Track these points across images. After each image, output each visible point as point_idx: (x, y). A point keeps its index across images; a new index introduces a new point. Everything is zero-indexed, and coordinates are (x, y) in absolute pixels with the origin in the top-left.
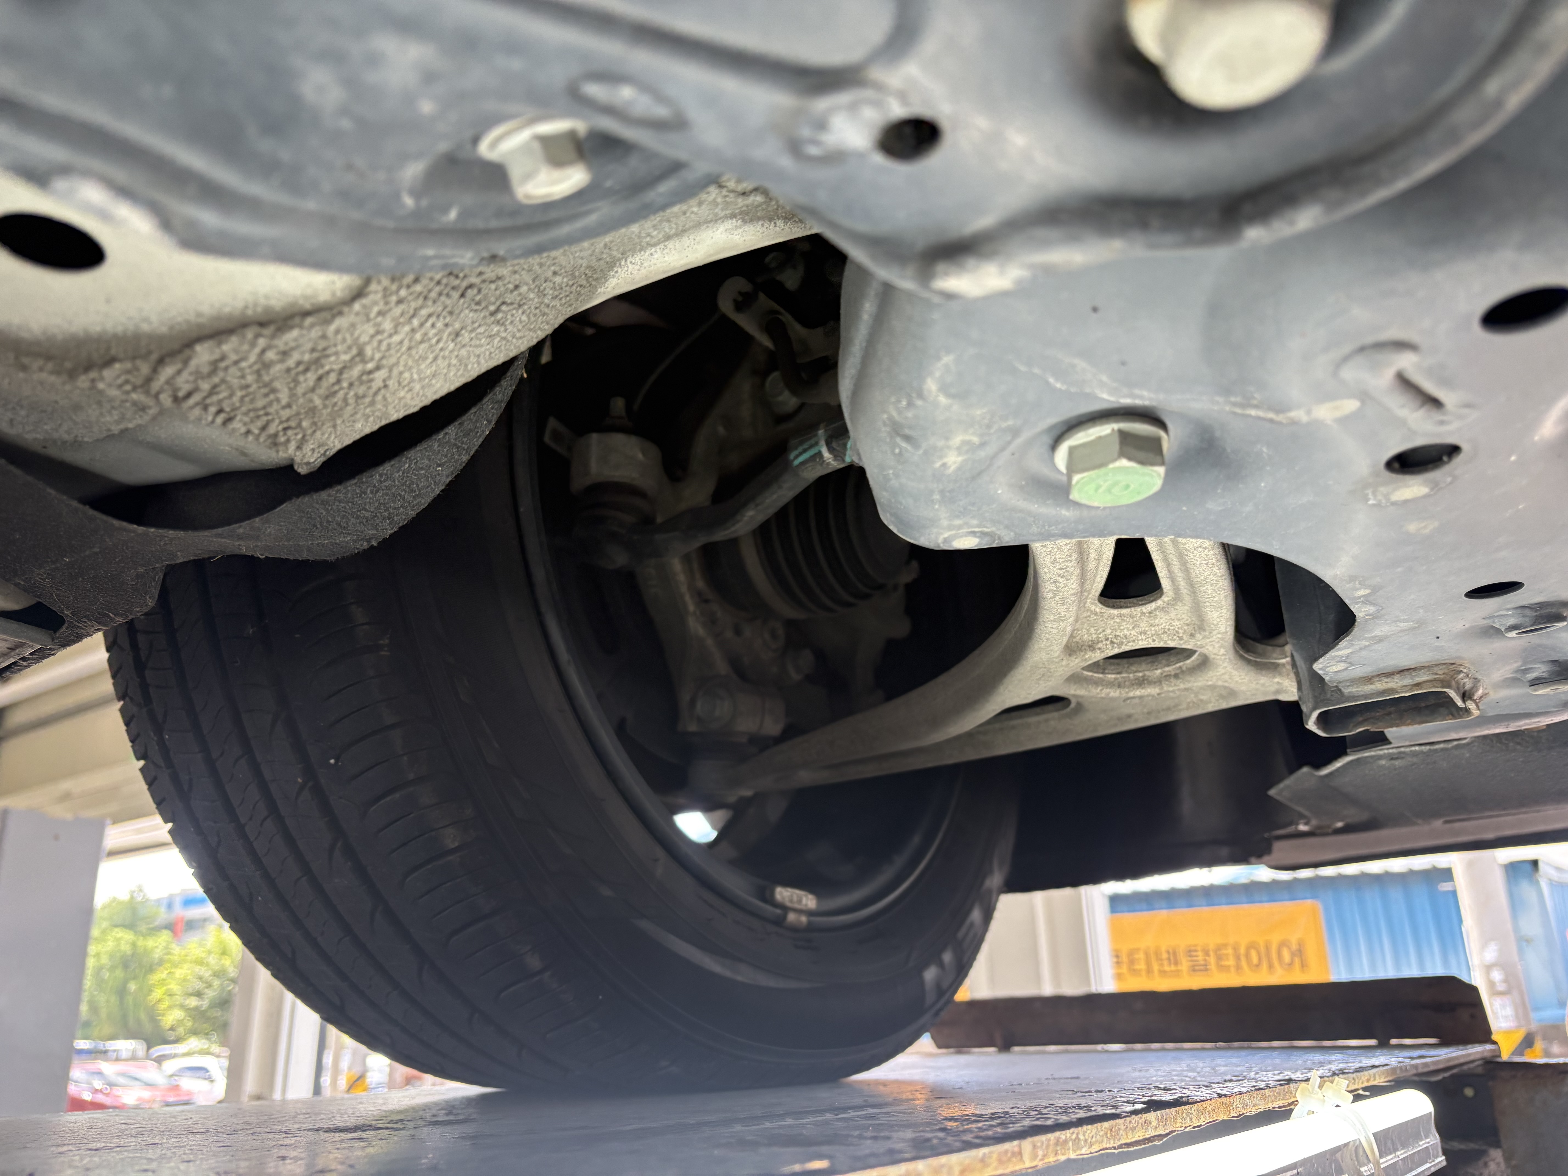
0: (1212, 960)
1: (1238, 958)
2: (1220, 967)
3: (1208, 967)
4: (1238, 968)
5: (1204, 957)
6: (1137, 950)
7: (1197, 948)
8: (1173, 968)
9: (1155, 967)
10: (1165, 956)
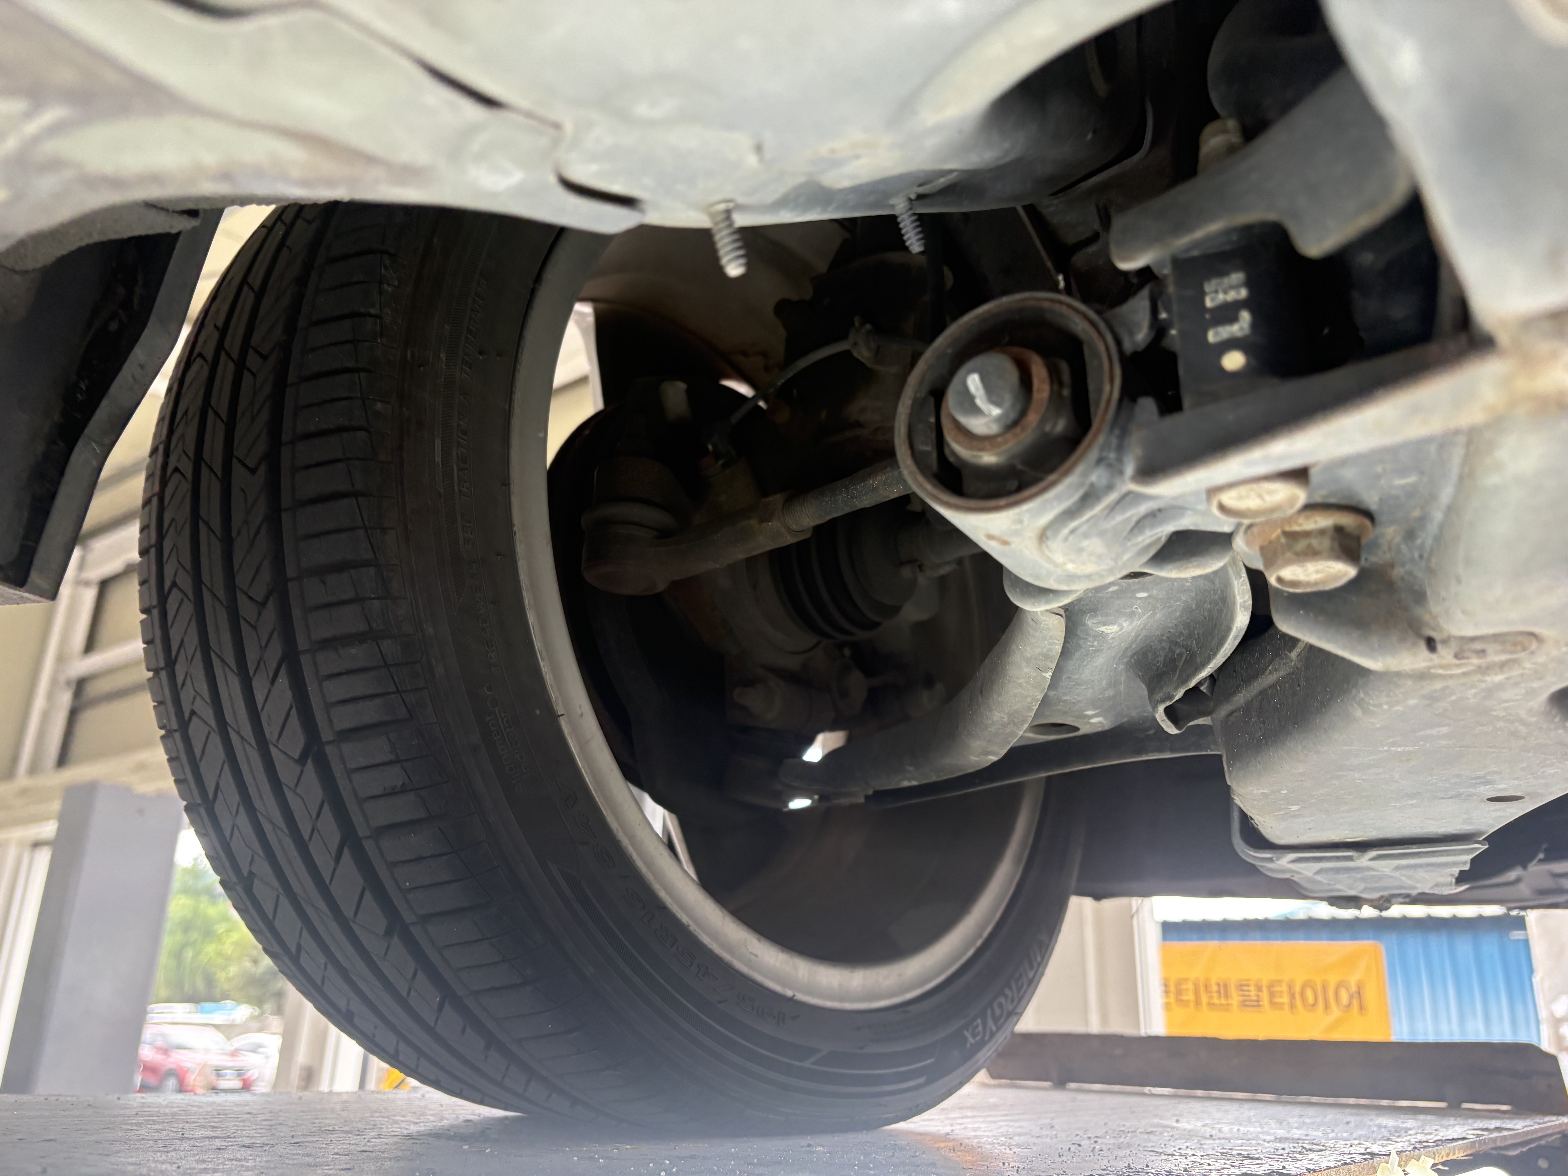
0: (1265, 996)
1: (1292, 996)
2: (1273, 1004)
3: (1260, 1003)
4: (1292, 1006)
5: (1256, 993)
6: (1186, 980)
7: (1249, 982)
8: (1223, 1001)
9: (1204, 1000)
10: (1215, 988)
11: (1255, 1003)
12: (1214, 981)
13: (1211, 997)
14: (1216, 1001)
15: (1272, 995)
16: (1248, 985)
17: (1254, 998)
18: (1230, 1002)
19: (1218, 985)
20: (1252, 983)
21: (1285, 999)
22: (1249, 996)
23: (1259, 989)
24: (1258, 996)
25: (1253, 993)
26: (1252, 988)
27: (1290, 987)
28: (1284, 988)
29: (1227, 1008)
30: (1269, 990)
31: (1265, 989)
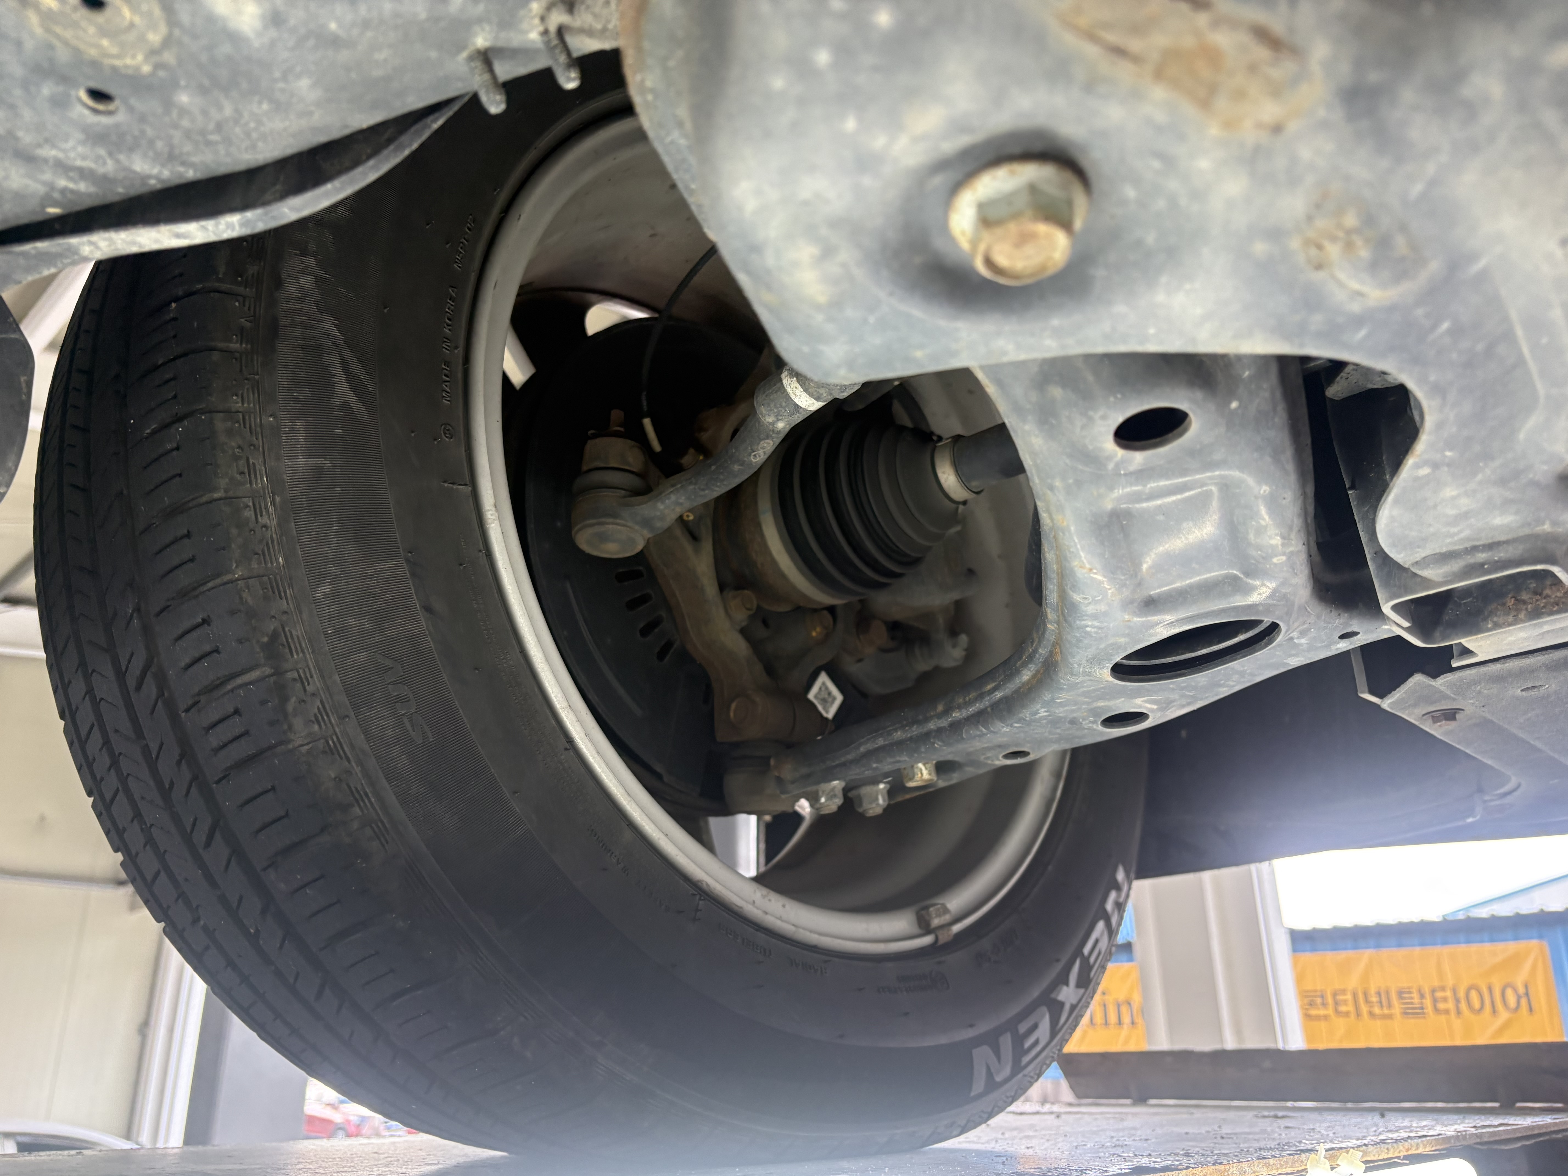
0: (1428, 1002)
1: (1457, 1001)
2: (1436, 1010)
3: (1425, 1011)
4: (1459, 1012)
5: (1420, 1001)
6: (1344, 991)
7: (1411, 990)
8: (1386, 1011)
9: (1364, 1009)
10: (1374, 999)
11: (1418, 1011)
12: (1373, 991)
13: (1371, 1007)
14: (1377, 1010)
15: (1435, 1001)
16: (1410, 993)
17: (1417, 1006)
18: (1393, 1011)
19: (1379, 994)
20: (1414, 990)
21: (1451, 1005)
22: (1412, 1003)
23: (1422, 996)
24: (1422, 1003)
25: (1416, 1000)
26: (1415, 995)
27: (1455, 991)
28: (1449, 994)
29: (1390, 1017)
30: (1433, 995)
31: (1428, 996)
